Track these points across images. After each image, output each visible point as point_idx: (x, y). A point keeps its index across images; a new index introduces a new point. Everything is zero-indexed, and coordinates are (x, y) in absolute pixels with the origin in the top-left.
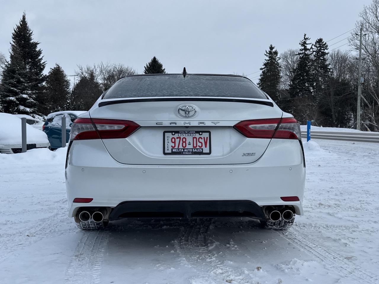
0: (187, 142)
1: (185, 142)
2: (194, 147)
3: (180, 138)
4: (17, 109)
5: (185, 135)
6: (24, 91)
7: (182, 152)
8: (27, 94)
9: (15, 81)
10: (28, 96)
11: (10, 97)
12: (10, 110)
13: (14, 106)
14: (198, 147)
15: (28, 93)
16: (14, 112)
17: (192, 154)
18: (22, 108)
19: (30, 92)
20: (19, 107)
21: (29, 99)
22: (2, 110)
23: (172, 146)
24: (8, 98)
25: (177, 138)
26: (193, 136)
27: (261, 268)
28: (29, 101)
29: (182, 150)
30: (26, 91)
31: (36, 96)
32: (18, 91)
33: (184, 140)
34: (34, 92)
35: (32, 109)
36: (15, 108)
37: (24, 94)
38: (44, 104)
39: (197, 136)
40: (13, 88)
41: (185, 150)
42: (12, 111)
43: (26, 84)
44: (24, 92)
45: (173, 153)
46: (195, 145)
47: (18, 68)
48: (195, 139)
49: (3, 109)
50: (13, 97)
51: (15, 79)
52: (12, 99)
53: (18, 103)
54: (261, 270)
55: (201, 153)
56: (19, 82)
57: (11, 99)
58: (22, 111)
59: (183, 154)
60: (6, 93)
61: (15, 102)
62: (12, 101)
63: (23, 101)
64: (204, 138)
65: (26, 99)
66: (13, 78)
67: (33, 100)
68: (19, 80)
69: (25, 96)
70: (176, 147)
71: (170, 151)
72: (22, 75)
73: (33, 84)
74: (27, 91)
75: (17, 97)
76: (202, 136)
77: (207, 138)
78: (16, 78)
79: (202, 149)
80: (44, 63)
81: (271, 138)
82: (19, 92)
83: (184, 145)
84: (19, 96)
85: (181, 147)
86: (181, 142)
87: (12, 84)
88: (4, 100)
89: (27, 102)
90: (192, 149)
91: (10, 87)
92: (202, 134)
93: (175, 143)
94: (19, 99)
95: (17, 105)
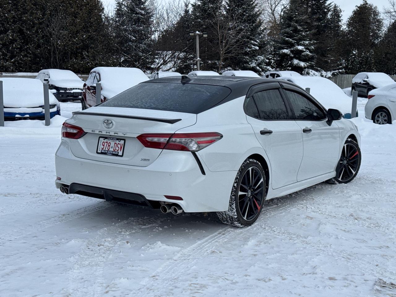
0: (111, 146)
1: (109, 146)
2: (114, 150)
3: (107, 142)
4: (291, 63)
5: (110, 140)
6: (300, 41)
7: (107, 153)
8: (303, 45)
9: (291, 30)
10: (303, 48)
11: (283, 49)
12: (283, 64)
13: (288, 60)
14: (116, 151)
15: (305, 44)
16: (287, 67)
17: (112, 155)
18: (296, 62)
19: (307, 42)
20: (293, 61)
21: (305, 51)
22: (273, 65)
23: (102, 148)
24: (282, 50)
25: (106, 142)
26: (115, 142)
27: (129, 242)
28: (304, 54)
29: (107, 152)
30: (303, 41)
31: (314, 47)
32: (293, 42)
33: (109, 144)
34: (312, 42)
35: (308, 64)
36: (288, 63)
37: (301, 45)
38: (325, 56)
39: (117, 142)
40: (287, 39)
41: (108, 152)
42: (285, 66)
43: (303, 33)
44: (301, 43)
45: (102, 153)
46: (115, 149)
47: (297, 13)
48: (115, 144)
49: (275, 64)
50: (287, 49)
51: (291, 27)
52: (286, 51)
53: (292, 56)
54: (129, 244)
55: (117, 155)
56: (296, 31)
57: (284, 52)
58: (295, 66)
59: (106, 154)
60: (280, 45)
61: (289, 55)
62: (285, 55)
63: (298, 55)
64: (121, 144)
65: (302, 51)
66: (289, 26)
67: (310, 52)
68: (296, 28)
69: (300, 48)
70: (104, 149)
71: (100, 152)
72: (301, 23)
73: (312, 32)
74: (305, 42)
75: (292, 49)
76: (120, 143)
77: (122, 144)
78: (293, 27)
79: (118, 152)
80: (329, 4)
81: (163, 149)
82: (295, 43)
83: (109, 148)
84: (295, 48)
85: (107, 149)
86: (108, 145)
87: (288, 33)
88: (278, 53)
89: (303, 55)
90: (113, 151)
91: (285, 37)
92: (120, 141)
93: (104, 145)
94: (294, 52)
95: (292, 59)
